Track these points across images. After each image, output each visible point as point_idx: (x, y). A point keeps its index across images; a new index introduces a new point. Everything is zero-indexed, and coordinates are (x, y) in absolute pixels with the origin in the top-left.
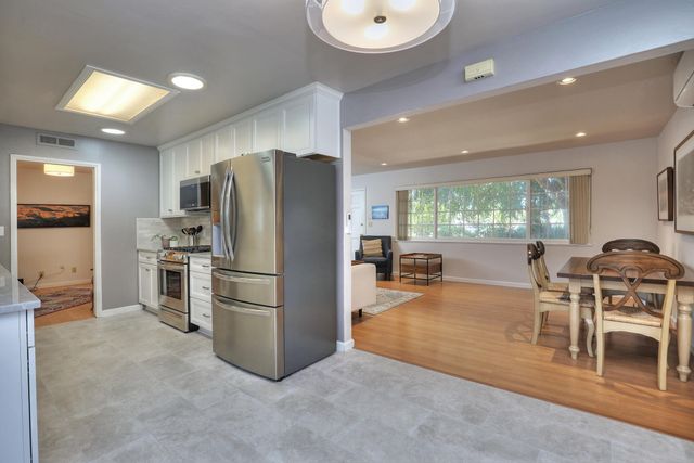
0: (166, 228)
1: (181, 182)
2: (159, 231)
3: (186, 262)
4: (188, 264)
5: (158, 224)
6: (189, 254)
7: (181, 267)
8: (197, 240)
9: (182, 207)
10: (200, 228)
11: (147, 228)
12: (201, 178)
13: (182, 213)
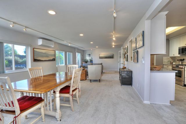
0: (171, 59)
1: (179, 47)
2: (169, 60)
3: (184, 68)
4: (185, 69)
5: (169, 58)
6: (185, 66)
7: (183, 69)
8: (182, 63)
9: (179, 54)
10: (184, 60)
11: (166, 59)
12: (182, 47)
13: (179, 55)
